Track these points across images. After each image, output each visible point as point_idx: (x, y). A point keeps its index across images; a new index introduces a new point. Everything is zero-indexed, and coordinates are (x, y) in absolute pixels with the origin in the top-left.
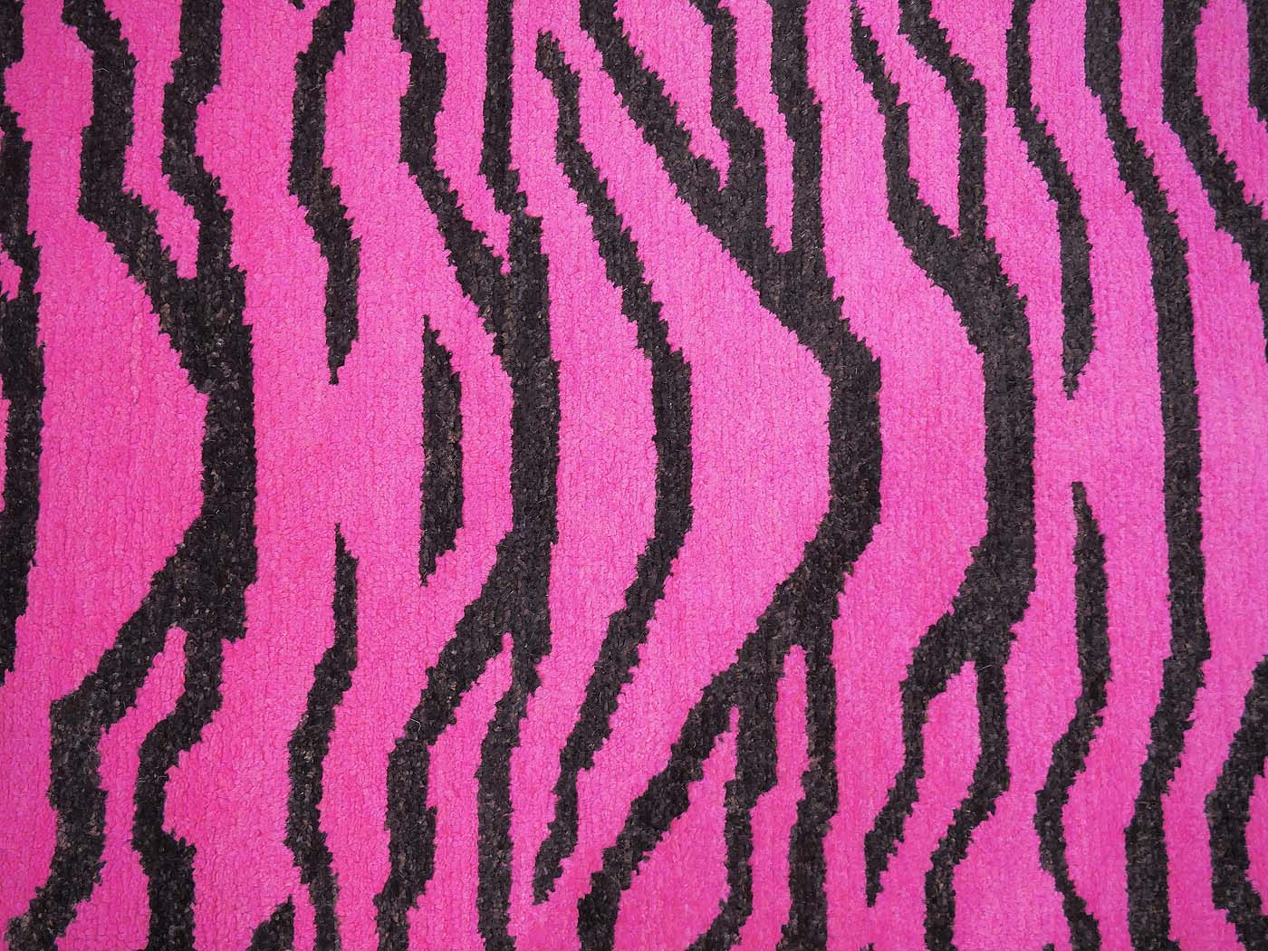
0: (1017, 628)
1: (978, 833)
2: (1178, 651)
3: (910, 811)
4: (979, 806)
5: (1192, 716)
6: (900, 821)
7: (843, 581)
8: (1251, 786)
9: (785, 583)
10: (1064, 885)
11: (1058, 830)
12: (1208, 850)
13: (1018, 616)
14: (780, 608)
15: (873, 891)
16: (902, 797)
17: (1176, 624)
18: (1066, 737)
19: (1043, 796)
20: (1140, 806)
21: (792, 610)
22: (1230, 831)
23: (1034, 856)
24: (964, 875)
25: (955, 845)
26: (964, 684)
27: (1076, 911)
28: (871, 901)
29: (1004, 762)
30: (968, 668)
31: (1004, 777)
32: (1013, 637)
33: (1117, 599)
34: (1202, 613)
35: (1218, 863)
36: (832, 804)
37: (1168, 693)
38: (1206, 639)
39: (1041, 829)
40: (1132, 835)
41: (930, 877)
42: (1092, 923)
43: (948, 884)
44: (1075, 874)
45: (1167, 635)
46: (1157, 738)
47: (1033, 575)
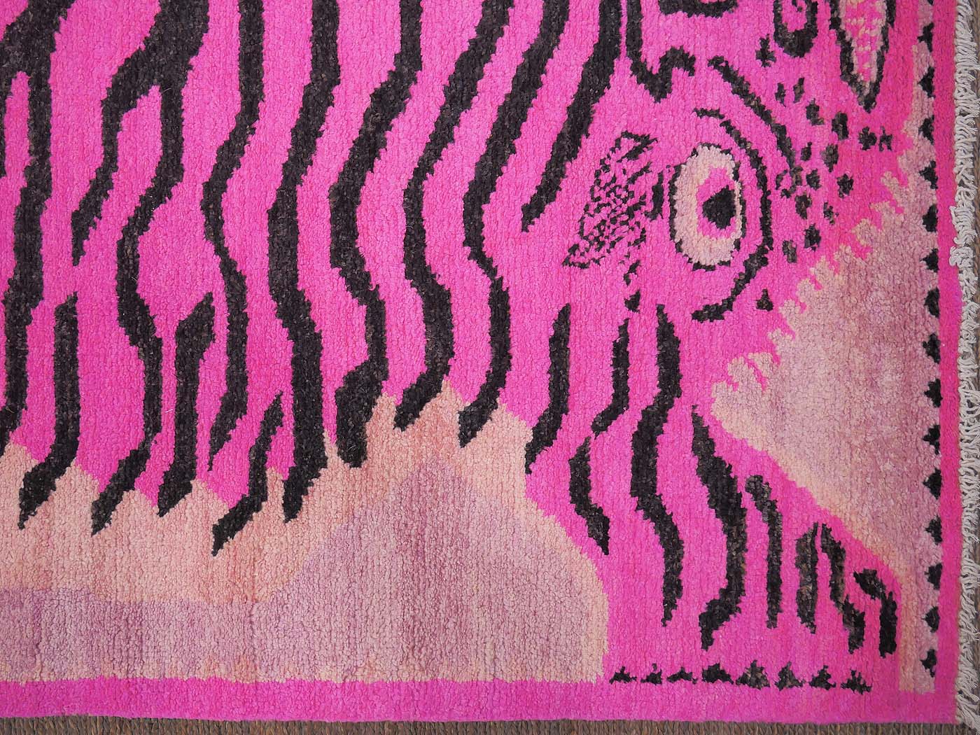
0: (193, 60)
1: (157, 212)
2: (315, 80)
3: (107, 196)
4: (160, 191)
5: (323, 127)
6: (98, 203)
7: (58, 24)
8: (364, 180)
9: (13, 24)
10: (221, 250)
11: (219, 211)
12: (328, 226)
13: (195, 52)
14: (10, 43)
15: (78, 252)
16: (101, 185)
17: (315, 59)
18: (228, 143)
19: (208, 186)
20: (280, 194)
21: (18, 45)
22: (346, 211)
23: (200, 230)
24: (145, 242)
25: (140, 221)
26: (151, 102)
27: (228, 268)
28: (76, 262)
29: (179, 161)
30: (155, 90)
31: (178, 171)
32: (190, 67)
33: (272, 40)
34: (335, 50)
35: (335, 234)
36: (47, 191)
37: (305, 111)
38: (337, 70)
39: (205, 208)
40: (273, 215)
41: (121, 244)
42: (241, 278)
43: (134, 250)
44: (229, 243)
45: (308, 67)
46: (295, 143)
47: (207, 21)
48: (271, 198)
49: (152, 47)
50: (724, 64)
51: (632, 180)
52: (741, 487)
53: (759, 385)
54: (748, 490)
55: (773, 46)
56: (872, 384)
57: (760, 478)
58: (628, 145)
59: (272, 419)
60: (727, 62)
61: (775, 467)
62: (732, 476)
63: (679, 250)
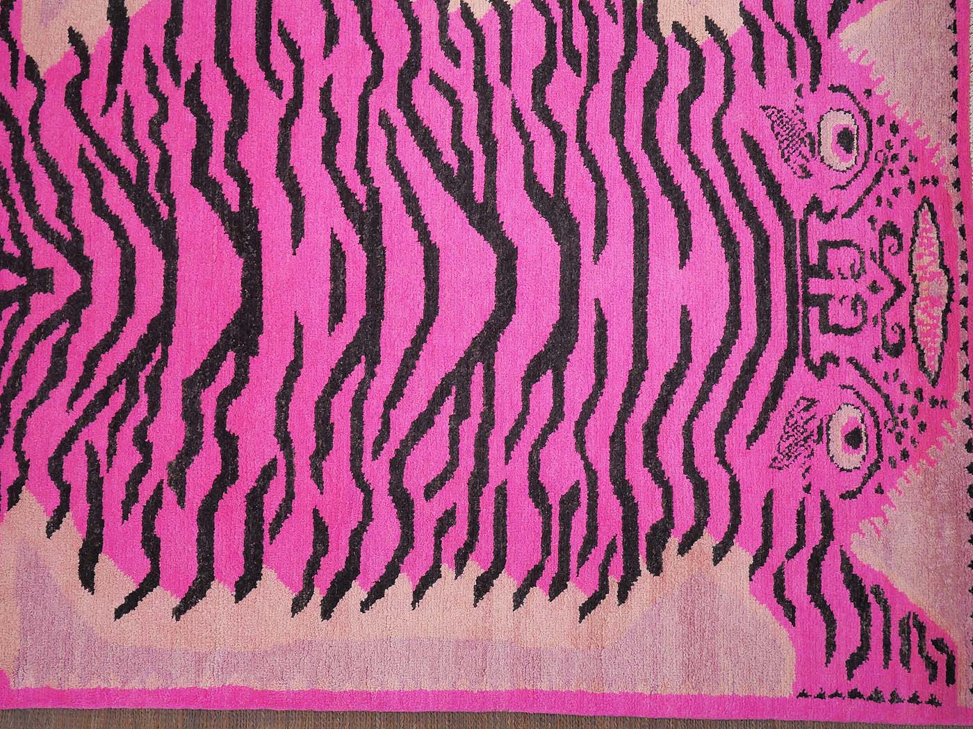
48: (612, 429)
49: (549, 348)
50: (855, 361)
51: (806, 423)
52: (868, 592)
53: (877, 535)
54: (871, 592)
55: (881, 352)
56: (940, 536)
57: (878, 586)
58: (803, 403)
59: (611, 549)
60: (857, 360)
61: (886, 581)
62: (863, 584)
63: (832, 461)
